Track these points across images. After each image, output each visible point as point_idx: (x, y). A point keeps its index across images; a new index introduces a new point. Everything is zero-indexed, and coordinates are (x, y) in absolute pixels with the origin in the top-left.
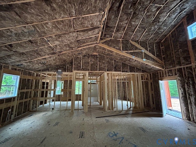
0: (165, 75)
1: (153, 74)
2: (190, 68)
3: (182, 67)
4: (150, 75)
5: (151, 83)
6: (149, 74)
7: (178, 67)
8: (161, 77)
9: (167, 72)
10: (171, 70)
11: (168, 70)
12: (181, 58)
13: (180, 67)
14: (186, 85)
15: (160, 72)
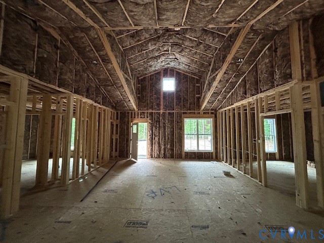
0: (136, 117)
1: (121, 113)
2: (159, 114)
3: (154, 111)
4: (117, 113)
5: (117, 125)
6: (115, 112)
7: (150, 111)
8: (131, 117)
9: (139, 114)
10: (144, 113)
11: (141, 111)
12: (154, 104)
13: (152, 111)
14: (154, 127)
15: (132, 113)
